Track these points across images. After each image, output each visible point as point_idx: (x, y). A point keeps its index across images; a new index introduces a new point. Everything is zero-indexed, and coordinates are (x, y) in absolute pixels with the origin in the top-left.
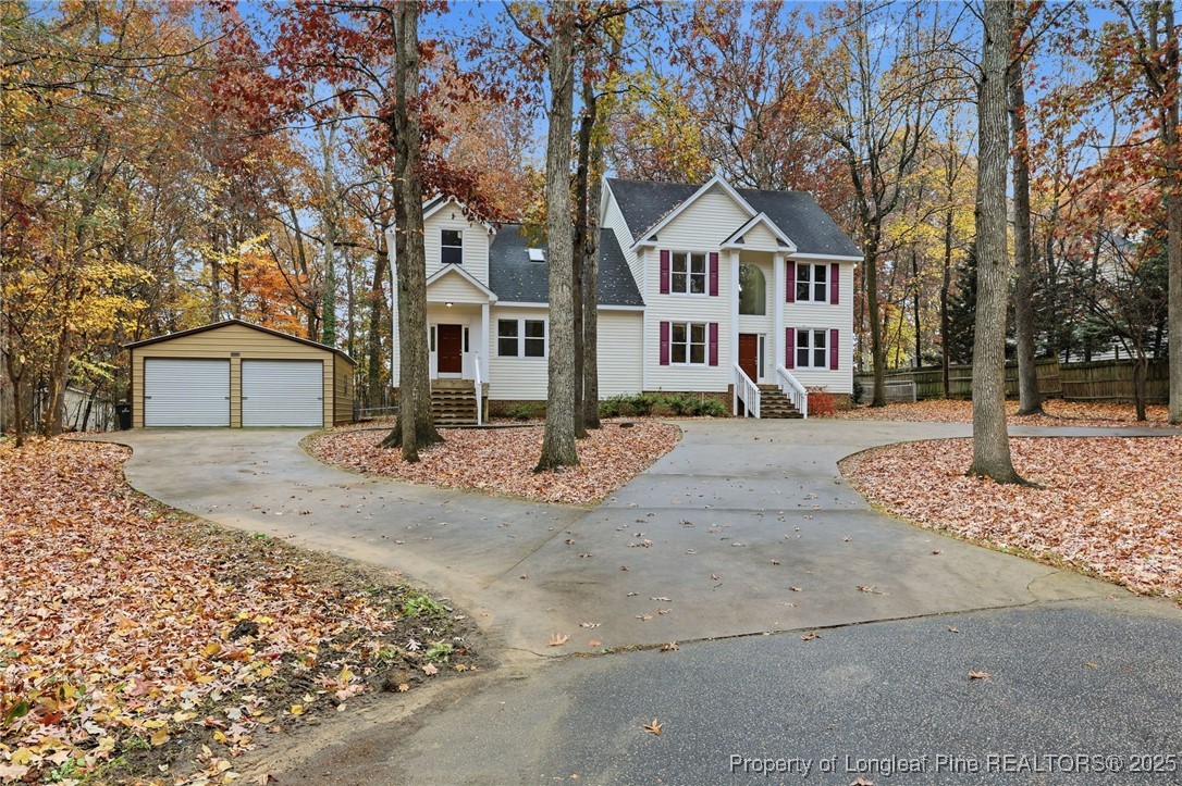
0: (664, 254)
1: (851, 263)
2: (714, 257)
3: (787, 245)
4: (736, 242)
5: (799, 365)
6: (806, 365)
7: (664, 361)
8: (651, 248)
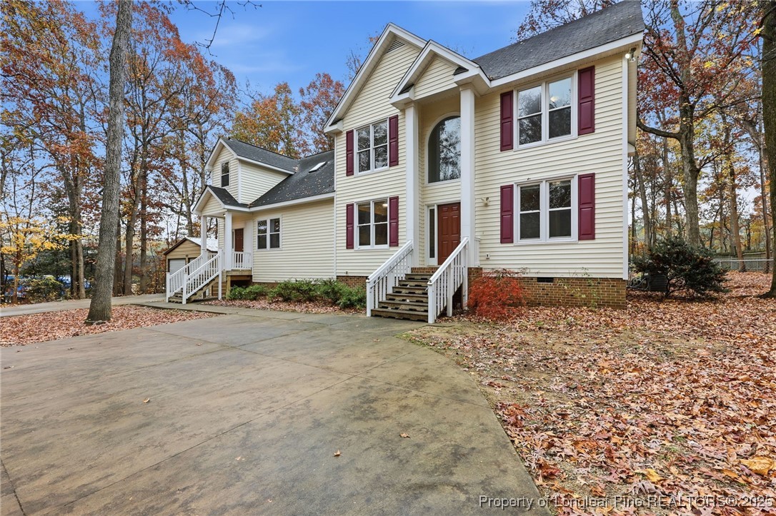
0: (350, 134)
1: (618, 55)
2: (394, 121)
3: (465, 70)
4: (402, 92)
5: (523, 236)
6: (536, 234)
7: (350, 245)
8: (338, 133)
